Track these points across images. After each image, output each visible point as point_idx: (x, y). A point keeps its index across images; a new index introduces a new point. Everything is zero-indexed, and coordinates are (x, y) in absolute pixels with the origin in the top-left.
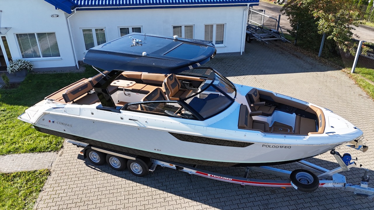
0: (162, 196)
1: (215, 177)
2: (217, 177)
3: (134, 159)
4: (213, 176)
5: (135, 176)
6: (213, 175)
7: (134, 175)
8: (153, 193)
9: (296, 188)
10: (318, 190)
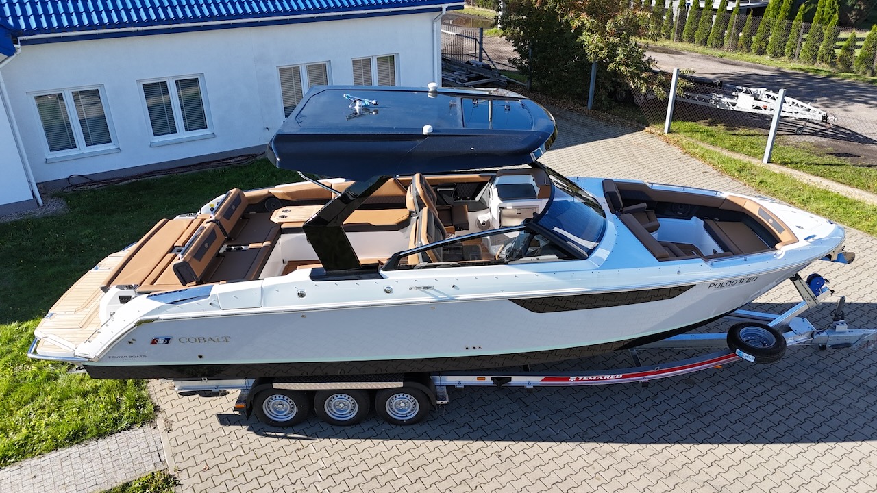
0: (488, 451)
1: (587, 380)
2: (591, 379)
3: (400, 384)
4: (582, 380)
5: (399, 427)
6: (580, 378)
7: (394, 426)
8: (464, 452)
9: (751, 358)
10: (787, 352)
